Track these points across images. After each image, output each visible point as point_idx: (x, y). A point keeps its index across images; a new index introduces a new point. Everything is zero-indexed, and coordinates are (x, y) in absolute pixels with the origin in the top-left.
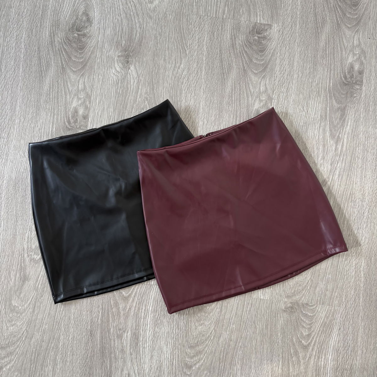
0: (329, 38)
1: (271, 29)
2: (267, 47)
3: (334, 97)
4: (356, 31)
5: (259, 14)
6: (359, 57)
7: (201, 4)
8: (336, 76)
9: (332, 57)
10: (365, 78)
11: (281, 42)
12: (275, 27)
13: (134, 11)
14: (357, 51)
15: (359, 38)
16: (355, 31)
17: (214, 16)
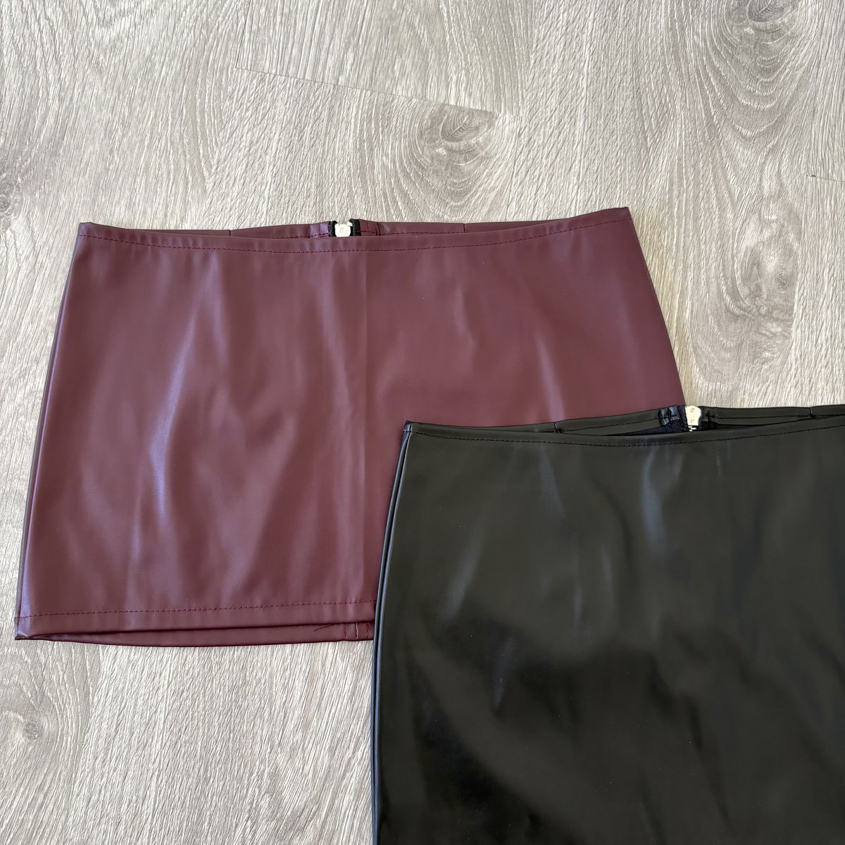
0: (680, 165)
1: (491, 125)
2: (475, 183)
3: (697, 356)
4: (770, 149)
5: (454, 78)
6: (781, 232)
7: (269, 38)
8: (703, 289)
9: (690, 227)
10: (799, 300)
11: (524, 168)
12: (506, 122)
13: (47, 47)
14: (773, 214)
15: (779, 172)
16: (766, 150)
17: (308, 77)
